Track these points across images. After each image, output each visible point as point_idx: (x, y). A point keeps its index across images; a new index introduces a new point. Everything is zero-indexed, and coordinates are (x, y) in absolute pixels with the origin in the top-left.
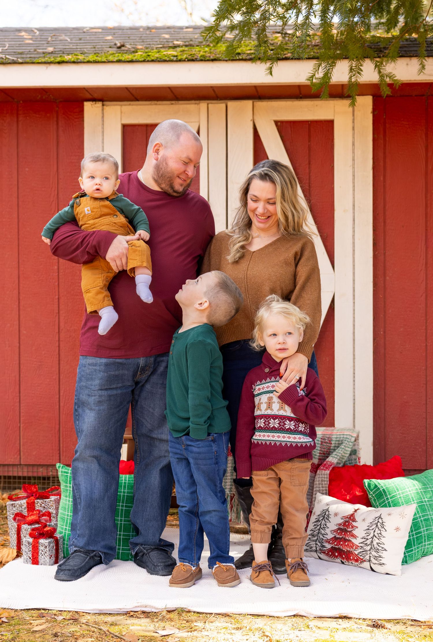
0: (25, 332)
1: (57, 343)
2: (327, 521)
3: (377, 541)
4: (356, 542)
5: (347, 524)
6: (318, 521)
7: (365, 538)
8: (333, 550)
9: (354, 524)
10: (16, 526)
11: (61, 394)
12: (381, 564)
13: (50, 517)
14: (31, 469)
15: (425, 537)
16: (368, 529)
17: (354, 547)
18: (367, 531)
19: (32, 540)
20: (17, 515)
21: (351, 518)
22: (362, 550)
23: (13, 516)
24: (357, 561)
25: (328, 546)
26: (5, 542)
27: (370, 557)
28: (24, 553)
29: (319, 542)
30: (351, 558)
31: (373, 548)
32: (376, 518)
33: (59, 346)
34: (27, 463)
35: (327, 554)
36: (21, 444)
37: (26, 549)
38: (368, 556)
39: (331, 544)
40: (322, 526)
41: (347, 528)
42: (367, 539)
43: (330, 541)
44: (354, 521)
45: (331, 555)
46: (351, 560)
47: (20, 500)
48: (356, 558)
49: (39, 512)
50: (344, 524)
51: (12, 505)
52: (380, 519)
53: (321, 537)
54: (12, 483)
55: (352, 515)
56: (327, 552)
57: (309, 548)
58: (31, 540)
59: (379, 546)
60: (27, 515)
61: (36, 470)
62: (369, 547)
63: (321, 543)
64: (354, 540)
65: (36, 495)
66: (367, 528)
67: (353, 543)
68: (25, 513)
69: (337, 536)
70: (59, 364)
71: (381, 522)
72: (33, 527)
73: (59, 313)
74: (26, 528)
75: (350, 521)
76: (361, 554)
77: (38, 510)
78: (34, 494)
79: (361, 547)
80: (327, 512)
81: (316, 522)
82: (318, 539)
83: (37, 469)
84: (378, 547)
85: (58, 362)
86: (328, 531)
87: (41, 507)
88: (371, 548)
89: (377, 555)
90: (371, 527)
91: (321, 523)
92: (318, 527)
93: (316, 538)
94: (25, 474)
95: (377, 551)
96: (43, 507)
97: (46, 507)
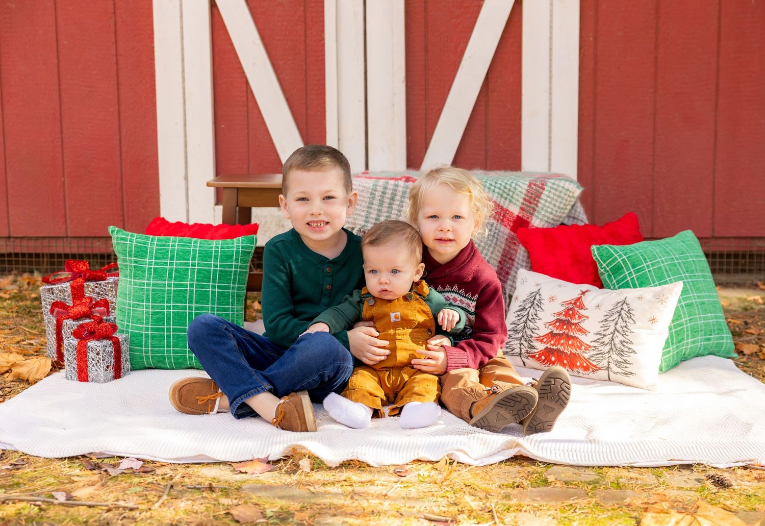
0: (65, 42)
1: (114, 58)
2: (538, 309)
3: (621, 338)
4: (586, 339)
5: (571, 312)
6: (524, 309)
7: (600, 334)
8: (548, 352)
9: (582, 312)
10: (55, 322)
11: (123, 134)
12: (627, 374)
13: (108, 308)
14: (82, 242)
15: (687, 331)
16: (606, 320)
17: (583, 348)
18: (604, 323)
19: (77, 342)
20: (55, 305)
21: (578, 303)
22: (595, 352)
23: (49, 307)
24: (586, 368)
25: (540, 347)
26: (41, 347)
27: (609, 362)
28: (66, 363)
29: (526, 341)
30: (578, 364)
31: (614, 349)
32: (618, 303)
33: (117, 63)
34: (78, 235)
35: (539, 359)
36: (67, 206)
37: (70, 357)
38: (607, 360)
39: (545, 343)
40: (530, 317)
41: (571, 318)
42: (604, 335)
43: (543, 339)
44: (582, 308)
45: (544, 361)
46: (577, 367)
47: (61, 283)
48: (585, 365)
49: (91, 301)
50: (567, 313)
51: (49, 290)
52: (625, 305)
53: (529, 332)
54: (56, 263)
55: (578, 299)
56: (537, 356)
57: (510, 350)
58: (75, 342)
59: (624, 345)
60: (72, 305)
61: (90, 245)
62: (607, 348)
63: (529, 342)
64: (582, 337)
65: (85, 275)
66: (605, 318)
67: (581, 342)
68: (70, 303)
69: (556, 331)
70: (118, 89)
71: (627, 309)
72: (81, 322)
73: (115, 13)
74: (70, 325)
75: (576, 309)
76: (593, 359)
77: (89, 298)
78: (82, 275)
79: (594, 347)
80: (538, 295)
81: (520, 311)
82: (523, 336)
83: (92, 243)
84: (623, 348)
85: (116, 87)
86: (539, 324)
87: (93, 292)
88: (611, 349)
89: (620, 360)
90: (610, 316)
91: (528, 313)
92: (524, 319)
93: (520, 335)
94: (75, 251)
95: (621, 353)
96: (96, 293)
97: (102, 293)
